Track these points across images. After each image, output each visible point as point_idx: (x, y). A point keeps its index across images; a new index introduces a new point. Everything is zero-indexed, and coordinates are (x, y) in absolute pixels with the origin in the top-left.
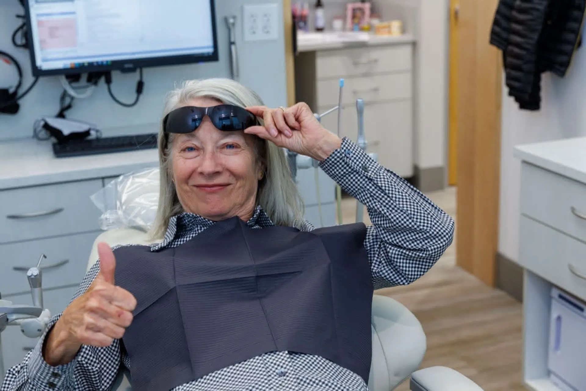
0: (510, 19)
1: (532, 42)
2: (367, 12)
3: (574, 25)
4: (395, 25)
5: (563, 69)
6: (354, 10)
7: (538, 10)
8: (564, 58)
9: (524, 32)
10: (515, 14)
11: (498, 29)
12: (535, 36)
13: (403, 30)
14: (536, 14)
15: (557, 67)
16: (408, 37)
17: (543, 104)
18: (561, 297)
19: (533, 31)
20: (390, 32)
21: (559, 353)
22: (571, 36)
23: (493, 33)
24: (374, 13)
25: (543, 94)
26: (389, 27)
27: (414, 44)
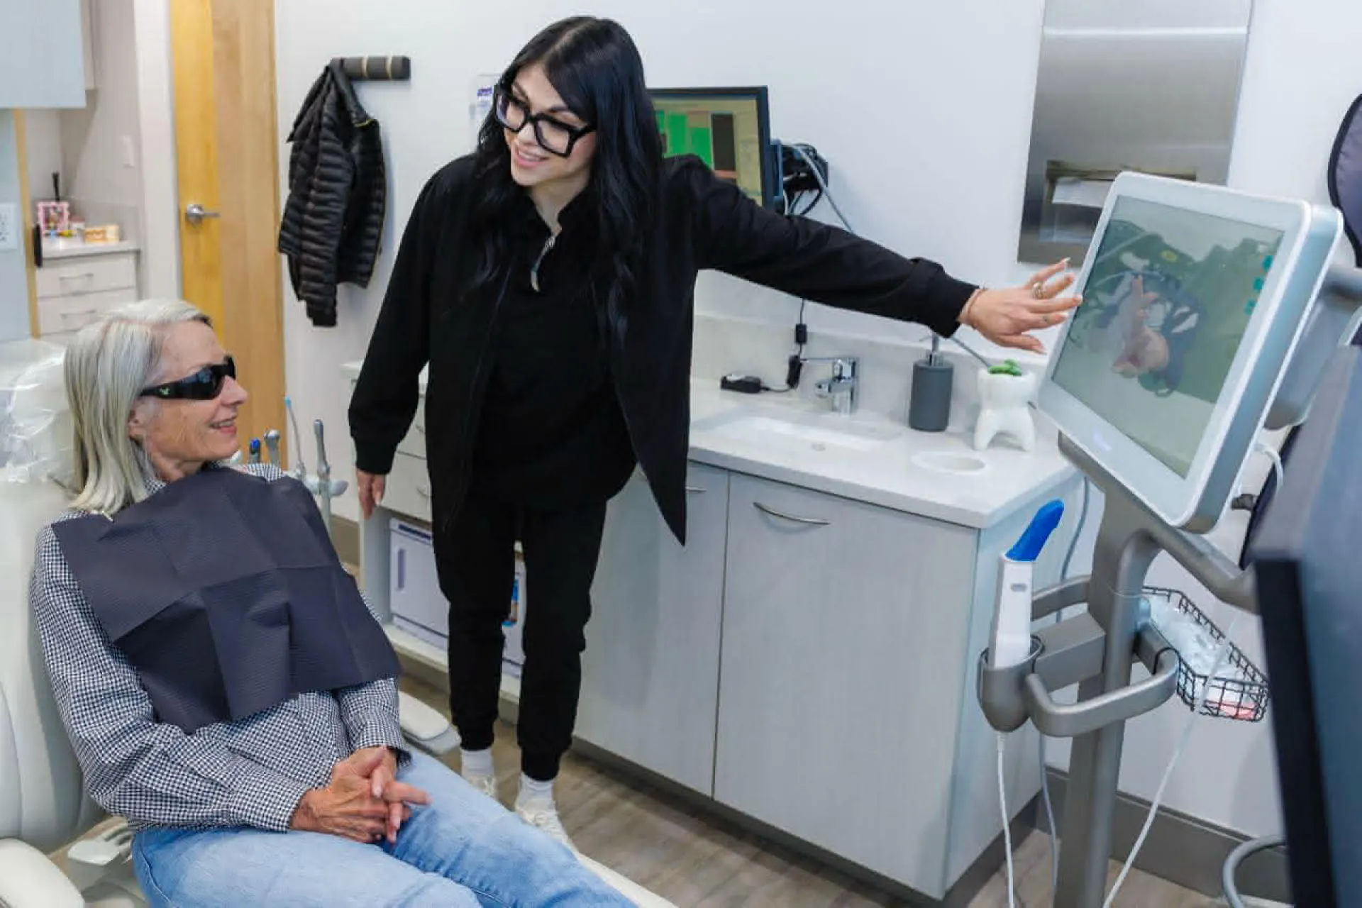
0: (302, 224)
1: (333, 249)
2: (66, 214)
3: (374, 231)
4: (112, 230)
5: (365, 279)
6: (46, 210)
7: (334, 213)
8: (364, 268)
9: (322, 239)
10: (306, 217)
11: (287, 235)
12: (335, 242)
13: (122, 237)
14: (334, 218)
15: (359, 278)
16: (128, 245)
17: (339, 319)
18: (402, 527)
19: (331, 237)
20: (104, 239)
21: (403, 592)
22: (371, 243)
23: (281, 238)
24: (74, 214)
25: (340, 309)
26: (104, 232)
27: (138, 253)
